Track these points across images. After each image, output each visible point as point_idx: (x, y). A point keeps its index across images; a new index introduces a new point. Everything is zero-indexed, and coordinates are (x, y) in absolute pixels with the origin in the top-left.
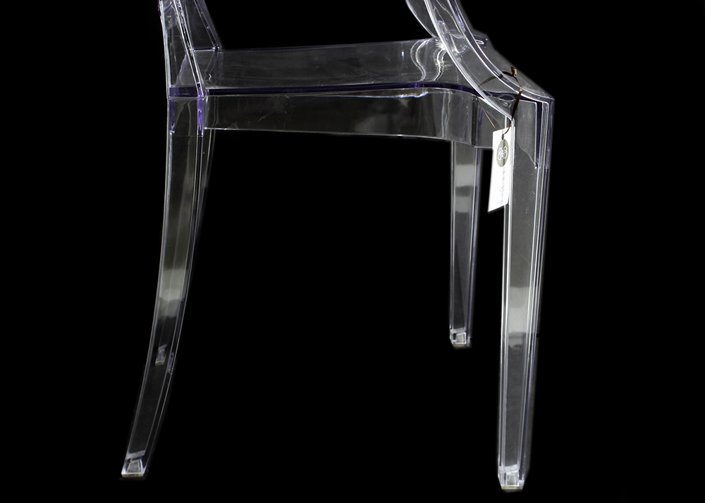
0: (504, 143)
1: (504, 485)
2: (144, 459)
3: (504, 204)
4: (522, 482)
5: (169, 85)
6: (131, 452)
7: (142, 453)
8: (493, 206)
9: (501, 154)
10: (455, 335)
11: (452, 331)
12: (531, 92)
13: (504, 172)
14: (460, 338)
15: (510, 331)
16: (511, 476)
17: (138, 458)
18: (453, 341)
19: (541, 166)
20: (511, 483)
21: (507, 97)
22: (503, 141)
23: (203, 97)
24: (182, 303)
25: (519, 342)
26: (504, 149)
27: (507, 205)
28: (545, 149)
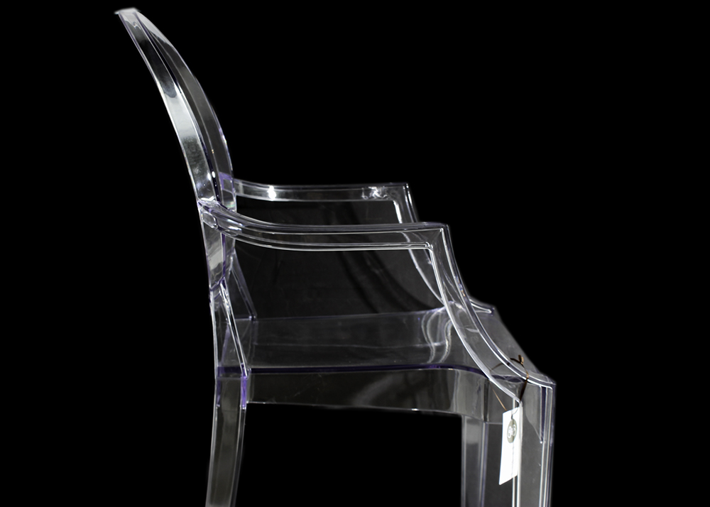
0: (513, 422)
3: (513, 477)
5: (217, 365)
8: (503, 479)
9: (511, 432)
12: (538, 381)
13: (513, 448)
19: (546, 441)
21: (516, 380)
22: (512, 420)
23: (246, 374)
26: (513, 427)
27: (516, 477)
28: (549, 425)
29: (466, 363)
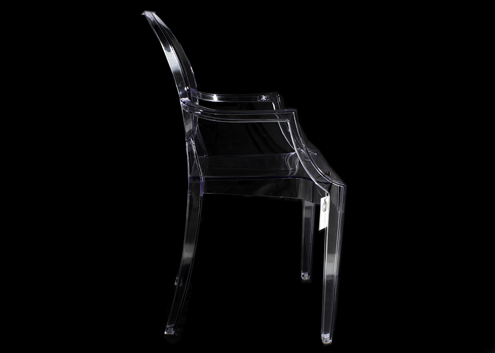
0: (325, 202)
1: (324, 342)
2: (174, 327)
3: (325, 227)
4: (331, 341)
5: (189, 176)
6: (169, 325)
7: (173, 325)
8: (321, 227)
9: (324, 207)
10: (303, 276)
11: (302, 274)
12: (337, 184)
13: (325, 214)
14: (305, 276)
15: (327, 274)
16: (326, 338)
17: (171, 327)
18: (303, 278)
19: (340, 212)
20: (326, 341)
21: (327, 183)
23: (202, 180)
24: (193, 258)
25: (331, 279)
26: (325, 205)
28: (342, 204)
29: (305, 176)
